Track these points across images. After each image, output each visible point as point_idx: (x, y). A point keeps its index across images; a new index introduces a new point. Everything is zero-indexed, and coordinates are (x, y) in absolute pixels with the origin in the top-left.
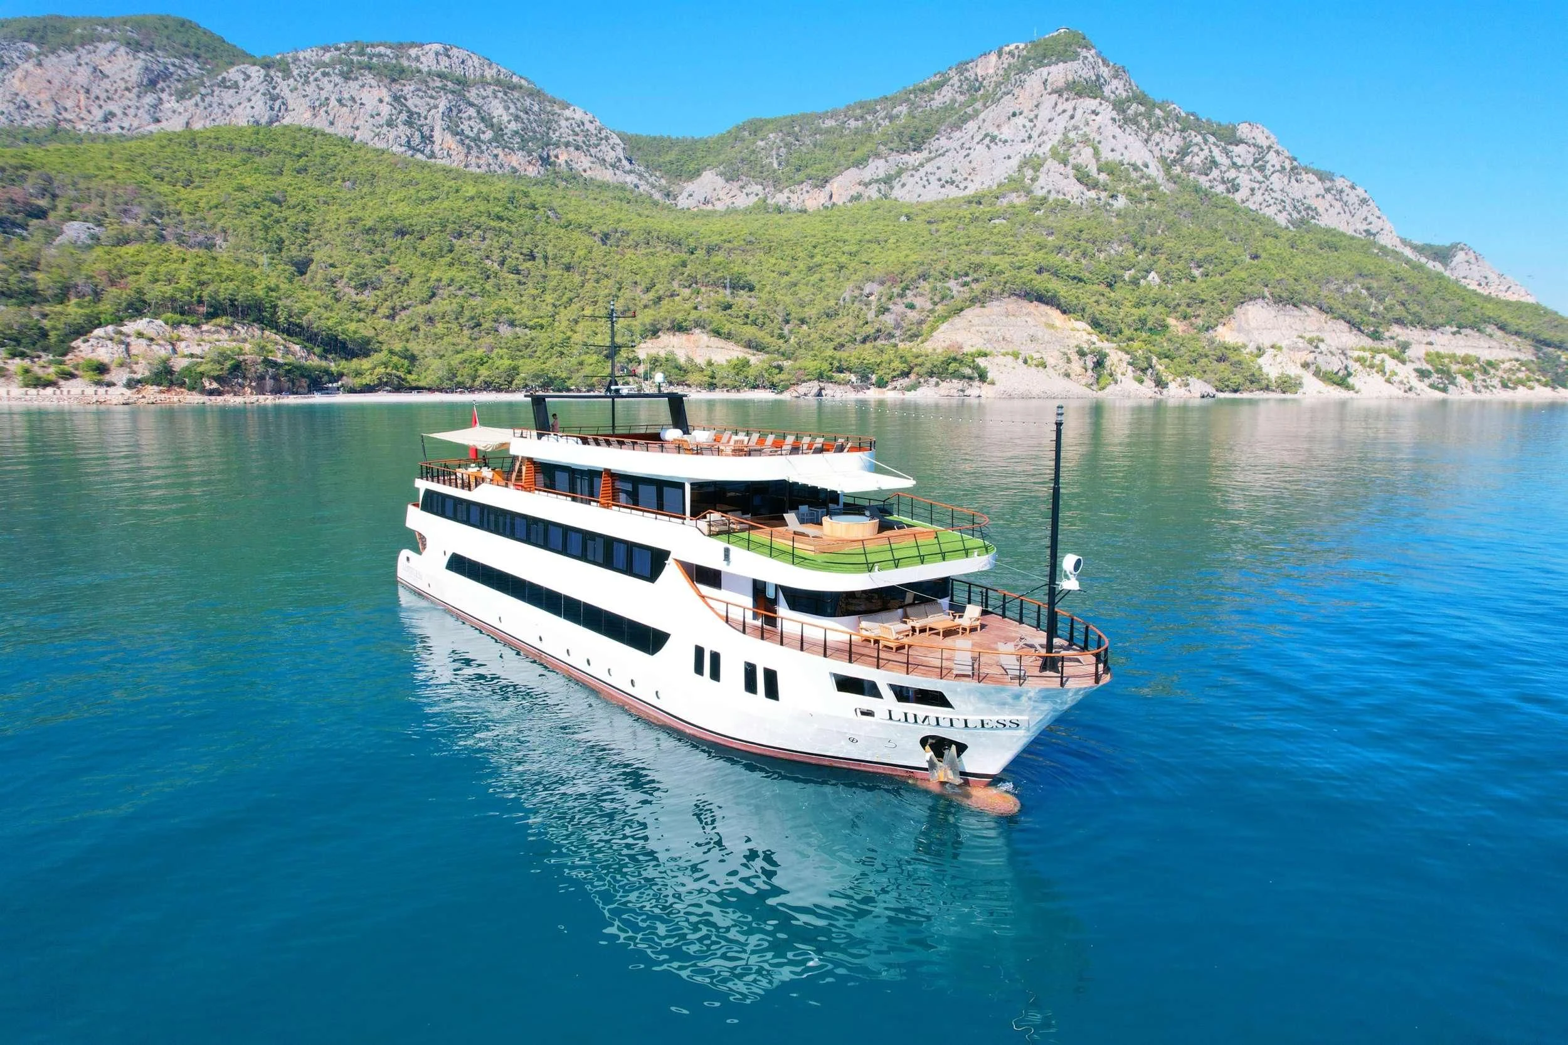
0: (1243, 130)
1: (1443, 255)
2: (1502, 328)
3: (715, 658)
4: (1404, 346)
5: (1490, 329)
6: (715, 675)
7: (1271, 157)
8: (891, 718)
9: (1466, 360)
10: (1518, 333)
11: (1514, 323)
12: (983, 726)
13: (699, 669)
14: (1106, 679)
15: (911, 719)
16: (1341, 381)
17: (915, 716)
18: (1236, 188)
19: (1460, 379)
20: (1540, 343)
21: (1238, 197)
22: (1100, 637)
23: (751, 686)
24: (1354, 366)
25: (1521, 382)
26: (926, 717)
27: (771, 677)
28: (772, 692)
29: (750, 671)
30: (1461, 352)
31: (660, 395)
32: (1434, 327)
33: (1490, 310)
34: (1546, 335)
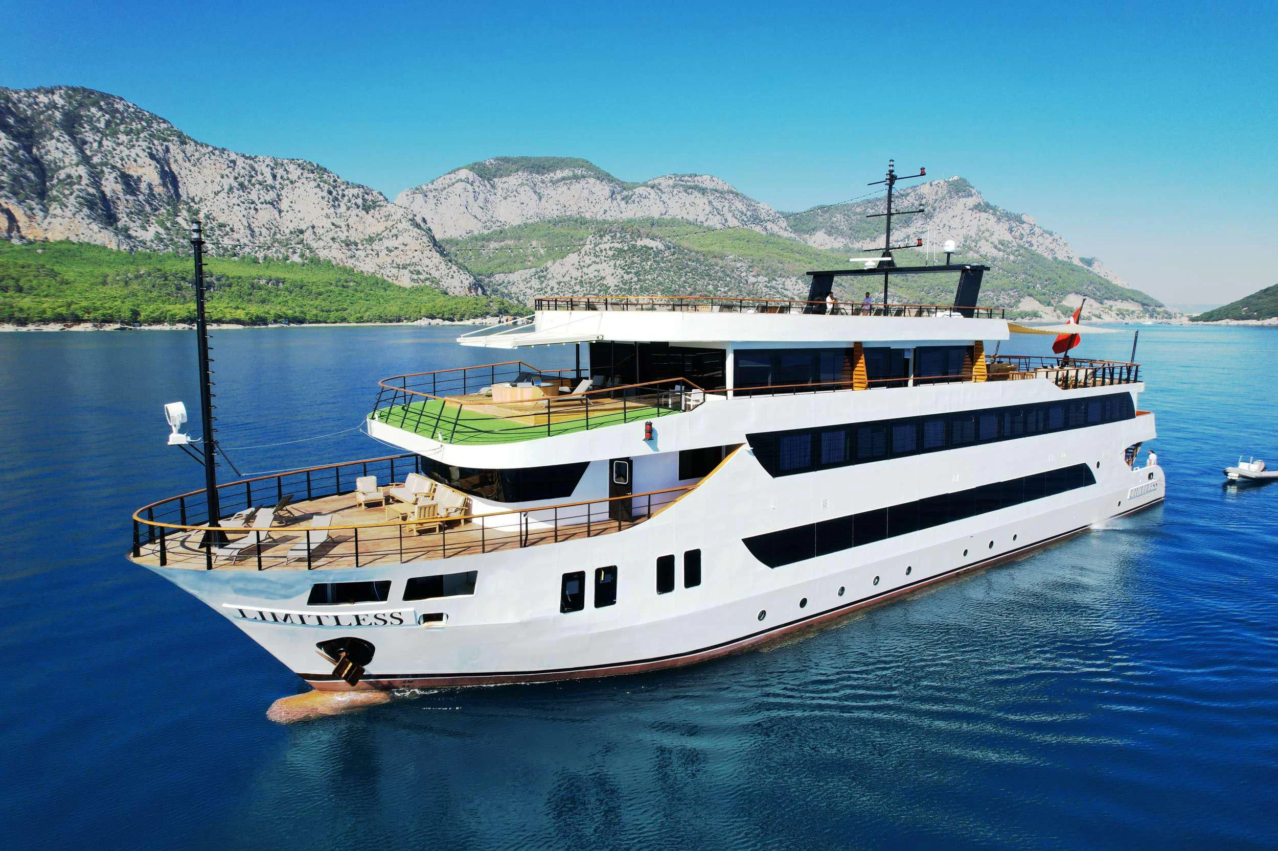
0: (1024, 218)
1: (1089, 262)
2: (1133, 300)
4: (1111, 307)
5: (1130, 300)
7: (1036, 229)
9: (1127, 311)
10: (1137, 301)
11: (1136, 298)
16: (1099, 317)
18: (1031, 245)
19: (1127, 316)
20: (1143, 305)
21: (1033, 248)
24: (1102, 313)
25: (1141, 317)
30: (1125, 308)
32: (1116, 300)
33: (1129, 294)
34: (1144, 302)
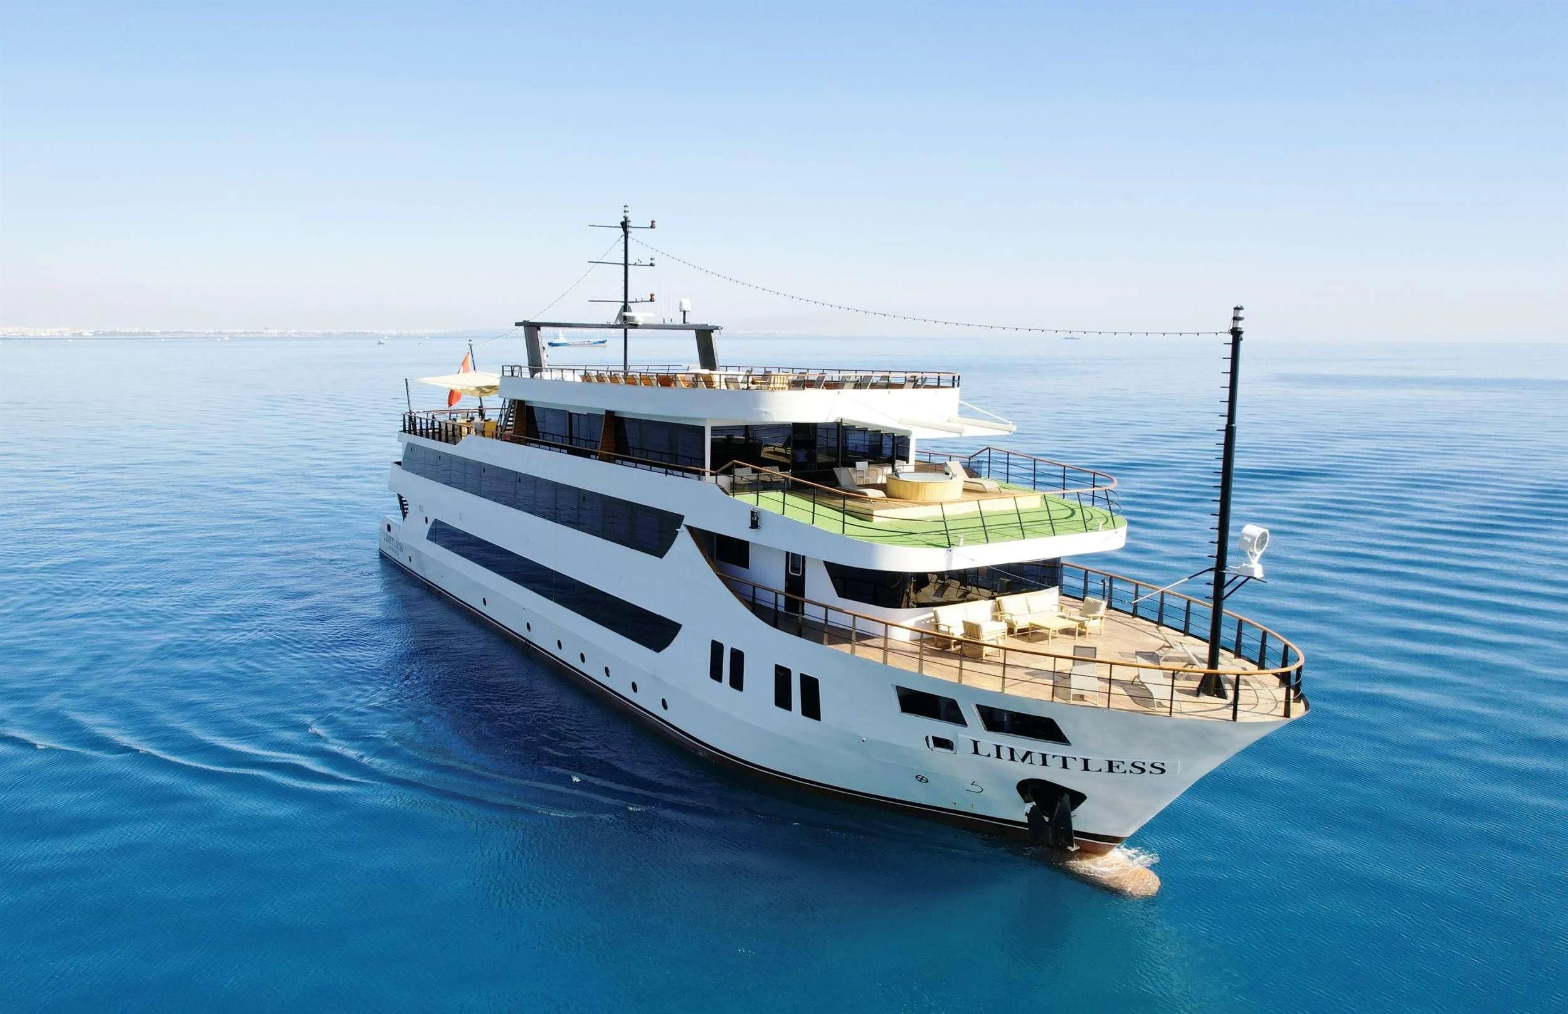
3: (738, 657)
6: (737, 682)
8: (976, 752)
12: (1111, 770)
13: (716, 674)
14: (1298, 710)
15: (1005, 753)
17: (1012, 751)
22: (1286, 647)
23: (783, 699)
26: (1028, 753)
27: (810, 686)
28: (812, 709)
29: (782, 676)
31: (685, 327)
